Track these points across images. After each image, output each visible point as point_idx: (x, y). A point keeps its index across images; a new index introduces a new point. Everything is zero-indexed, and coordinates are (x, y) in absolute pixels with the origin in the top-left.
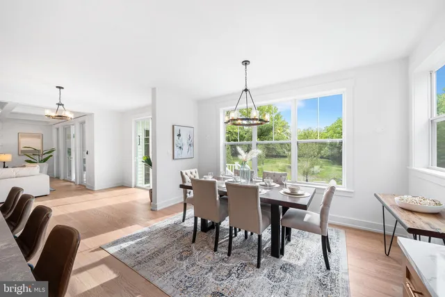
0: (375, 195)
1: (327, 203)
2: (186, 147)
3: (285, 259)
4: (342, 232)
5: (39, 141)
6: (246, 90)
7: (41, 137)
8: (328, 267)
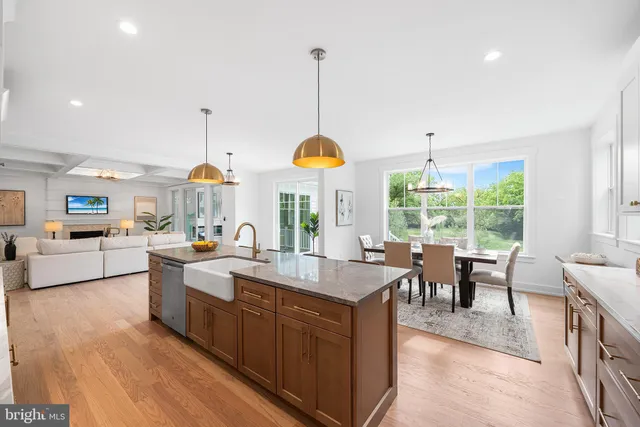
0: (556, 257)
1: (512, 260)
2: (346, 213)
3: (473, 308)
4: (524, 296)
5: (152, 205)
6: (430, 160)
7: (154, 200)
8: (513, 313)
